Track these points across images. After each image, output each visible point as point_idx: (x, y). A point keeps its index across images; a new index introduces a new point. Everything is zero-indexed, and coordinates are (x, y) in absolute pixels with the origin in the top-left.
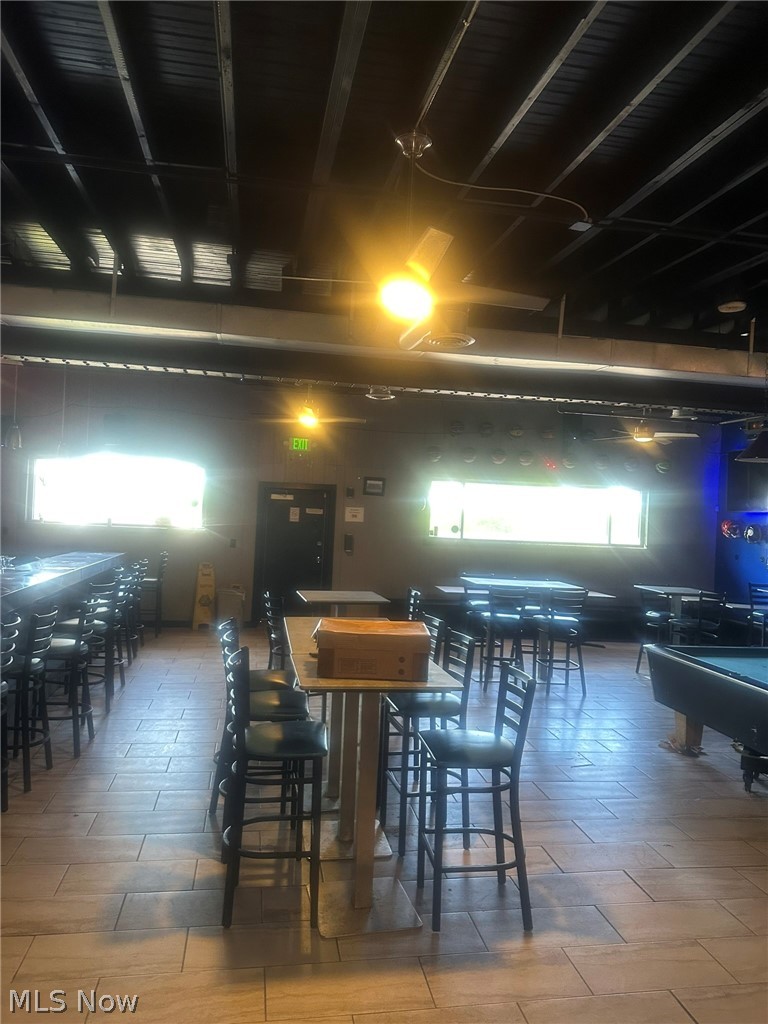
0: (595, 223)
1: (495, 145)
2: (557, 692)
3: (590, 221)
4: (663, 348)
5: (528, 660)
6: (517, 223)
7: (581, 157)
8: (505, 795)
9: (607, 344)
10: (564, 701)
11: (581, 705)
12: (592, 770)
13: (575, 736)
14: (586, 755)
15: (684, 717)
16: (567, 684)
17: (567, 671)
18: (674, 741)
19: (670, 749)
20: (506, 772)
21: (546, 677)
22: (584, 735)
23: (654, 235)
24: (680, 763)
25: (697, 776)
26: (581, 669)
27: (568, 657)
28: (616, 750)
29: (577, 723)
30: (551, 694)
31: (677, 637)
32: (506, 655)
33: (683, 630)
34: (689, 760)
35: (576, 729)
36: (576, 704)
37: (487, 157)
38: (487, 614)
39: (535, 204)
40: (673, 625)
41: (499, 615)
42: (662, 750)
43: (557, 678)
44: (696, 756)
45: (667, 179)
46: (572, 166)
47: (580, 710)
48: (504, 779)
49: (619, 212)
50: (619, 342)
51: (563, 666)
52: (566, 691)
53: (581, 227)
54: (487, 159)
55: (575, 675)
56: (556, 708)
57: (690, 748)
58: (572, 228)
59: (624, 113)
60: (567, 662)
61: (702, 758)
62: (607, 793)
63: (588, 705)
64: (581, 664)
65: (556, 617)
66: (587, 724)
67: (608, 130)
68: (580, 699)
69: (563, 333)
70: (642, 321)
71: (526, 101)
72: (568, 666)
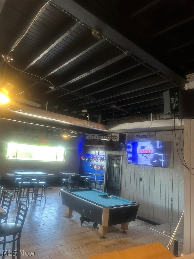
0: (55, 87)
1: (30, 64)
2: (38, 203)
3: (54, 87)
4: (70, 117)
5: (31, 195)
6: (36, 83)
7: (52, 73)
8: (16, 242)
9: (57, 115)
10: (40, 205)
11: (44, 206)
12: (45, 226)
13: (42, 216)
14: (43, 221)
15: (68, 208)
16: (41, 200)
17: (41, 197)
18: (66, 214)
19: (65, 217)
20: (17, 234)
21: (36, 199)
22: (44, 215)
23: (69, 93)
24: (67, 220)
25: (70, 223)
26: (45, 196)
27: (42, 193)
28: (51, 219)
29: (42, 212)
30: (36, 204)
31: (69, 186)
32: (25, 194)
33: (71, 184)
34: (69, 219)
35: (42, 214)
36: (43, 206)
37: (28, 66)
38: (21, 182)
39: (41, 80)
40: (69, 183)
41: (24, 183)
42: (63, 217)
43: (39, 199)
44: (71, 217)
45: (72, 82)
46: (50, 74)
47: (44, 208)
48: (17, 237)
49: (61, 86)
50: (60, 115)
51: (40, 195)
52: (41, 202)
53: (52, 88)
54: (28, 67)
55: (43, 198)
56: (37, 208)
57: (70, 216)
58: (50, 87)
59: (62, 66)
60: (42, 194)
61: (72, 218)
62: (48, 232)
63: (46, 206)
64: (45, 195)
65: (40, 183)
66: (45, 212)
67: (58, 69)
68: (44, 204)
69: (47, 111)
70: (66, 110)
71: (39, 57)
72: (42, 196)
